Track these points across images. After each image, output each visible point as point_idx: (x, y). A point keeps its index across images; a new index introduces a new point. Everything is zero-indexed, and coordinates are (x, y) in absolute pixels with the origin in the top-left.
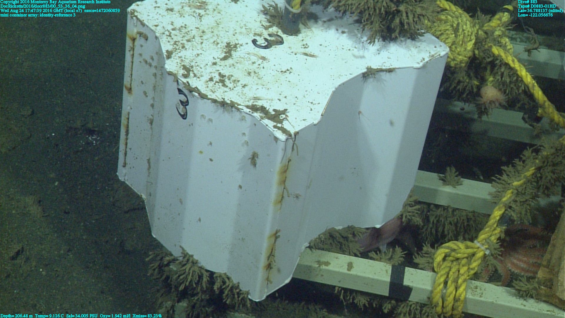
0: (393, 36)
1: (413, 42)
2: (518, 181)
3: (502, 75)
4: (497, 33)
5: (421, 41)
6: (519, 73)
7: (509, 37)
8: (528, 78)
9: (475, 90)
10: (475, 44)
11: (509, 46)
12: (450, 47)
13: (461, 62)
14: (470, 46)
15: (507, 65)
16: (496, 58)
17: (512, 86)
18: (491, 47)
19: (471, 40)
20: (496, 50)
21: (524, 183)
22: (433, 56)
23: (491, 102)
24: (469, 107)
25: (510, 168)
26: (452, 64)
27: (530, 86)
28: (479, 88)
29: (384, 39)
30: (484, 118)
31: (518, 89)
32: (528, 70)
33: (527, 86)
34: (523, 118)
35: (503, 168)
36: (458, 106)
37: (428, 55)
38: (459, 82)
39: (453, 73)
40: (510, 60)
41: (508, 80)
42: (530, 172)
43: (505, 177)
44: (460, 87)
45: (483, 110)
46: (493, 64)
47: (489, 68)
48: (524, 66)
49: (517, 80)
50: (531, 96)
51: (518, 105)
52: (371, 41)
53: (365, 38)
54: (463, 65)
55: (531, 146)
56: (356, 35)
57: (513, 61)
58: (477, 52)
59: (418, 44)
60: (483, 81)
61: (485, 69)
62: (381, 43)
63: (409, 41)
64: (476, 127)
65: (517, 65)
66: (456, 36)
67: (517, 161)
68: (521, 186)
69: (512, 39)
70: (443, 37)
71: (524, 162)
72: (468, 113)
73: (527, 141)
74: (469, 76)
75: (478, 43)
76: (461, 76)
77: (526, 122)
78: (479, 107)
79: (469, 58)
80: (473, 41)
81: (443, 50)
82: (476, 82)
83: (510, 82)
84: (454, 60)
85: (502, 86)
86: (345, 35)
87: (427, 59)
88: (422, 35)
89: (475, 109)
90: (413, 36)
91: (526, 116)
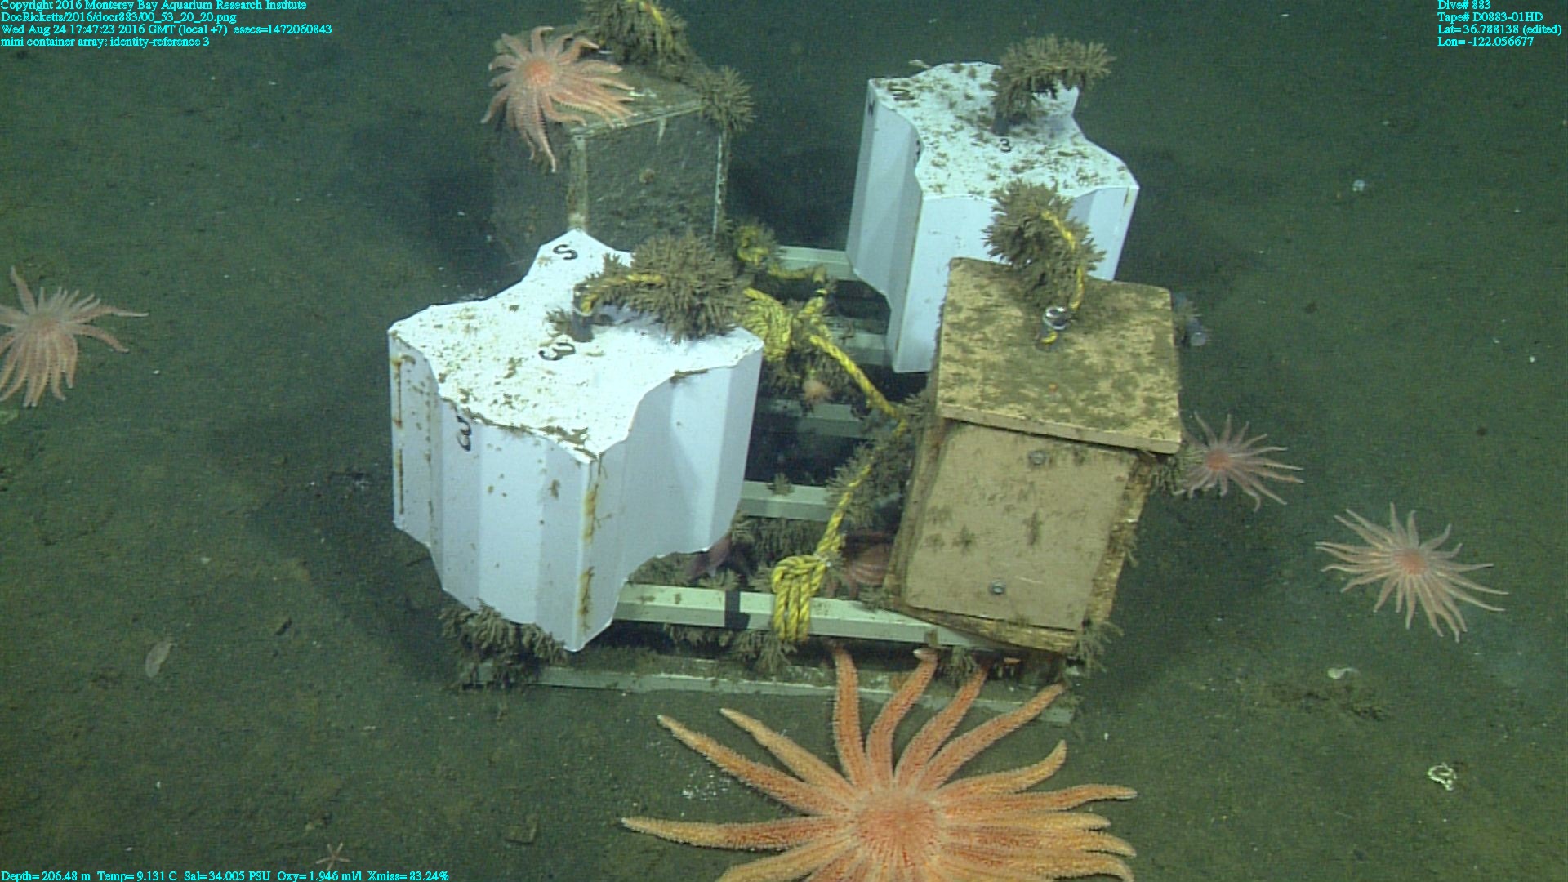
0: (700, 333)
1: (724, 338)
2: (854, 481)
3: (824, 367)
4: (813, 320)
5: (731, 336)
6: (842, 363)
7: (825, 323)
8: (851, 367)
9: (797, 385)
10: (792, 334)
11: (828, 334)
12: (765, 340)
13: (778, 356)
14: (786, 337)
15: (828, 354)
16: (815, 347)
17: (836, 377)
18: (808, 337)
19: (785, 331)
20: (814, 340)
21: (861, 483)
22: (746, 351)
23: (815, 397)
24: (792, 405)
25: (844, 469)
26: (769, 359)
27: (856, 376)
28: (801, 382)
29: (691, 337)
30: (810, 415)
31: (843, 380)
32: (852, 359)
33: (851, 376)
34: (852, 412)
35: (837, 469)
36: (779, 405)
37: (741, 350)
38: (779, 378)
39: (771, 368)
40: (830, 349)
41: (831, 371)
42: (866, 469)
43: (839, 479)
44: (780, 383)
45: (807, 408)
46: (813, 355)
47: (809, 360)
48: (847, 354)
49: (841, 372)
50: (856, 387)
51: (844, 398)
52: (677, 341)
53: (669, 339)
54: (781, 359)
55: (864, 441)
56: (658, 337)
57: (834, 350)
58: (794, 343)
59: (729, 339)
60: (804, 374)
61: (805, 361)
62: (688, 342)
63: (718, 337)
64: (802, 427)
65: (838, 355)
66: (770, 328)
67: (850, 460)
68: (858, 486)
69: (829, 325)
70: (756, 330)
71: (858, 460)
72: (791, 411)
73: (858, 436)
74: (789, 371)
75: (795, 334)
76: (780, 371)
77: (855, 416)
78: (802, 404)
79: (787, 350)
80: (789, 332)
81: (758, 344)
82: (796, 377)
83: (834, 373)
84: (770, 354)
85: (824, 378)
86: (646, 337)
87: (741, 357)
88: (732, 329)
89: (799, 407)
90: (723, 332)
91: (855, 409)
